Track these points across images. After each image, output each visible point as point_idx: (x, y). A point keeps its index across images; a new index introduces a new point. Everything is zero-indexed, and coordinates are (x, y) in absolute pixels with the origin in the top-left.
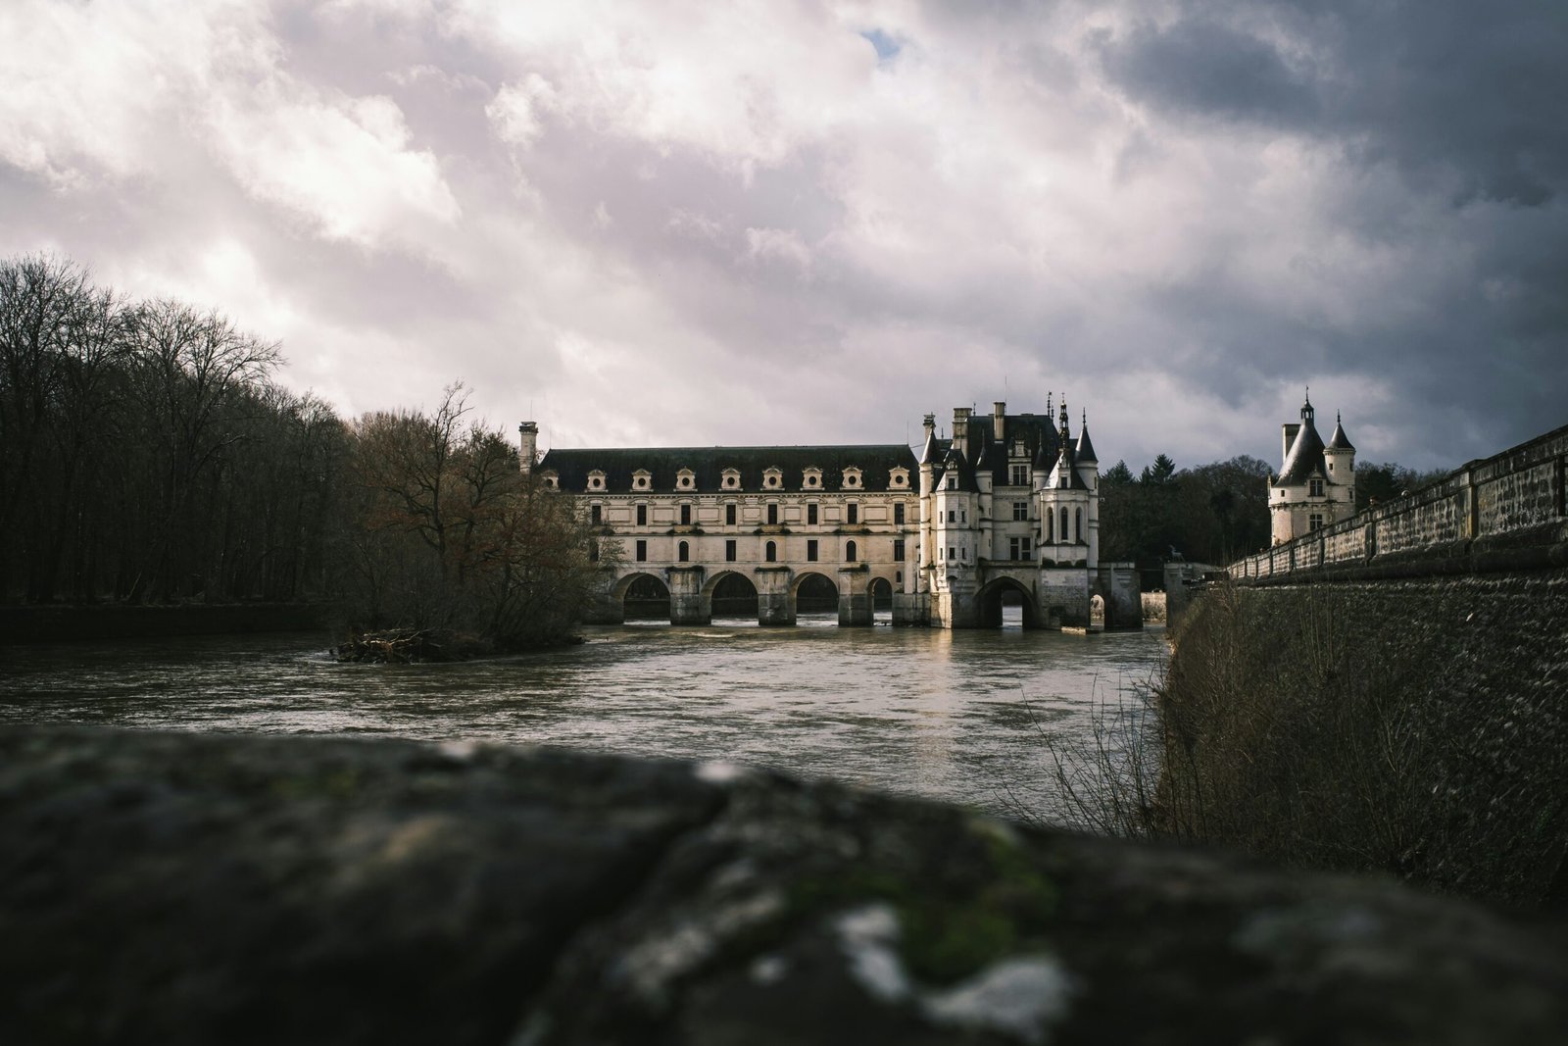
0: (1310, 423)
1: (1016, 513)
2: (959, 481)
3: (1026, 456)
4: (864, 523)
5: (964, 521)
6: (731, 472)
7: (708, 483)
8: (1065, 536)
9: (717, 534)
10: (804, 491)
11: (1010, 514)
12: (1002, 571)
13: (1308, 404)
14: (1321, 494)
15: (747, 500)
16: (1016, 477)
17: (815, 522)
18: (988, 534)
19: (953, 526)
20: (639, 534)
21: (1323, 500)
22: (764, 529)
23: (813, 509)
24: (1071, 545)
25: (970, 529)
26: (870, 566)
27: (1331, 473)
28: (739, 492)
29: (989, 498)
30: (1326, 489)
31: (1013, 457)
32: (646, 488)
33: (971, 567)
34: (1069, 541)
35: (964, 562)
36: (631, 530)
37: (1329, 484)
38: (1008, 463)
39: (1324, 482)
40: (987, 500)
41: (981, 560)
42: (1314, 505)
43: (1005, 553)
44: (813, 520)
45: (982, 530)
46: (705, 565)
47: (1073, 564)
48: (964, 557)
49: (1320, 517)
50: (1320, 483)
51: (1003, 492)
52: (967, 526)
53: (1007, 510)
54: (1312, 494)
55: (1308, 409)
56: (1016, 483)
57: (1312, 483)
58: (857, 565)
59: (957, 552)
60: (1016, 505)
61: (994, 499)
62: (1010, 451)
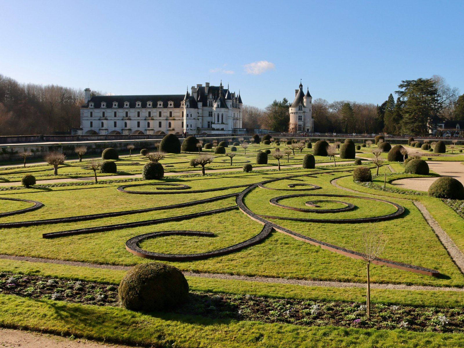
0: (301, 89)
1: (209, 114)
2: (190, 105)
3: (212, 98)
4: (173, 117)
5: (191, 116)
6: (138, 102)
7: (132, 106)
8: (218, 121)
9: (135, 120)
10: (158, 108)
11: (207, 114)
12: (204, 131)
13: (301, 84)
14: (302, 110)
15: (143, 110)
16: (210, 104)
17: (161, 117)
18: (200, 120)
19: (188, 118)
20: (115, 120)
21: (302, 111)
22: (147, 118)
23: (160, 113)
24: (220, 124)
25: (194, 119)
26: (175, 129)
27: (305, 104)
28: (140, 108)
29: (201, 110)
30: (303, 108)
31: (209, 98)
32: (116, 107)
33: (194, 130)
34: (219, 123)
35: (191, 128)
36: (113, 119)
37: (304, 107)
38: (207, 100)
39: (303, 106)
40: (200, 111)
41: (198, 128)
42: (300, 113)
43: (206, 125)
44: (160, 116)
45: (198, 119)
46: (132, 128)
47: (220, 129)
48: (191, 127)
49: (301, 116)
50: (301, 107)
51: (205, 108)
52: (192, 118)
53: (206, 114)
54: (299, 110)
55: (301, 86)
56: (209, 106)
57: (299, 107)
58: (171, 129)
59: (189, 126)
60: (209, 112)
61: (203, 110)
62: (208, 97)
